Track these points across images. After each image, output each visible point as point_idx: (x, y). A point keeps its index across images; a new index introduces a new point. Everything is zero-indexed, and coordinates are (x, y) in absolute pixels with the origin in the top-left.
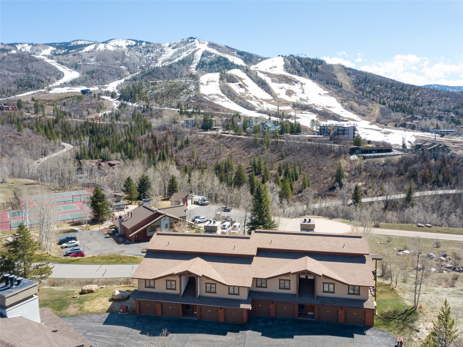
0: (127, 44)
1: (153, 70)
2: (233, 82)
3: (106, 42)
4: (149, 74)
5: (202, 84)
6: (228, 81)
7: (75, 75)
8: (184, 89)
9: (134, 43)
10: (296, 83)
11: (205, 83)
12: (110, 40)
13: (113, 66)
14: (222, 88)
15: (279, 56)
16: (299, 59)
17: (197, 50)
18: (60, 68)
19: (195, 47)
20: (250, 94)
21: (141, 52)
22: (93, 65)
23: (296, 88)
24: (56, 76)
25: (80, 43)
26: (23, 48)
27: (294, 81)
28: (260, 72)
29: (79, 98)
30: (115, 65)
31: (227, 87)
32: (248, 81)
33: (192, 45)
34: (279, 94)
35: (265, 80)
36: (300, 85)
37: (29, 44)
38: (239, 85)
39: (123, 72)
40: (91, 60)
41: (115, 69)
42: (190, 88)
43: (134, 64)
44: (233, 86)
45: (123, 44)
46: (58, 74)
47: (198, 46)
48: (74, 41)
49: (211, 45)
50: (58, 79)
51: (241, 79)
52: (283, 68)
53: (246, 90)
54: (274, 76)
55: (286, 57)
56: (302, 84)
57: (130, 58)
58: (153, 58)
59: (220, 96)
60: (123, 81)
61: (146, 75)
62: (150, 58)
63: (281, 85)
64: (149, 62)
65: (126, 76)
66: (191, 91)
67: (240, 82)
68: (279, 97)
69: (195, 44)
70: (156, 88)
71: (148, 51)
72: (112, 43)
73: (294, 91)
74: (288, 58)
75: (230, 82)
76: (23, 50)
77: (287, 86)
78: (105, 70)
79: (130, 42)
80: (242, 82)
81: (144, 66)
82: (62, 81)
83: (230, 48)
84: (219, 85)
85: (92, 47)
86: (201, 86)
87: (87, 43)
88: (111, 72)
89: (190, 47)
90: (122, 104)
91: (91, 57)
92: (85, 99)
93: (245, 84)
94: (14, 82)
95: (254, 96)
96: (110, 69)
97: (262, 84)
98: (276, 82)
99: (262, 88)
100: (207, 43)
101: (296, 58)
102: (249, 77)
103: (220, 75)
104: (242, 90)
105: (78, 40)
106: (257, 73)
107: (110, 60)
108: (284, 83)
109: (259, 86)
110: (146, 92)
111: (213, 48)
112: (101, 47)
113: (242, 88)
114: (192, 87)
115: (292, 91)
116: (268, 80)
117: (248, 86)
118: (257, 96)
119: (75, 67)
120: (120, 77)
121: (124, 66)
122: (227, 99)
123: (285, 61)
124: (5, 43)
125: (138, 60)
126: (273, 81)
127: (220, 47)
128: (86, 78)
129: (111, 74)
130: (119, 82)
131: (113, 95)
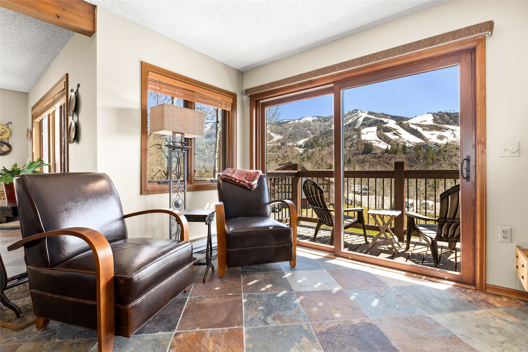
0: (313, 119)
1: (328, 132)
2: (388, 132)
3: (300, 119)
4: (325, 134)
5: (363, 134)
6: (384, 131)
7: (279, 137)
8: (348, 138)
9: (317, 118)
10: (447, 130)
11: (365, 133)
12: (302, 118)
13: (303, 131)
14: (379, 136)
15: (428, 113)
16: (447, 114)
17: (360, 117)
18: (272, 134)
19: (358, 115)
20: (403, 139)
21: (321, 122)
22: (291, 132)
23: (447, 134)
25: (285, 121)
27: (445, 129)
28: (412, 124)
29: (279, 148)
30: (303, 130)
31: (383, 135)
32: (401, 130)
33: (356, 115)
34: (430, 139)
35: (417, 130)
36: (451, 131)
38: (394, 133)
39: (309, 135)
40: (290, 128)
41: (304, 133)
42: (354, 137)
43: (316, 129)
44: (389, 135)
45: (310, 119)
46: (271, 137)
47: (360, 114)
48: (282, 120)
49: (370, 113)
50: (270, 140)
51: (395, 130)
52: (432, 121)
53: (400, 137)
54: (425, 126)
55: (435, 113)
56: (453, 130)
57: (314, 126)
58: (328, 125)
59: (377, 141)
60: (308, 139)
61: (323, 134)
62: (327, 125)
63: (432, 132)
64: (326, 128)
65: (310, 136)
66: (354, 139)
67: (395, 132)
68: (430, 140)
69: (358, 113)
70: (329, 139)
71: (325, 121)
72: (303, 119)
73: (445, 136)
74: (437, 114)
75: (386, 132)
77: (438, 133)
78: (297, 133)
79: (314, 118)
80: (396, 131)
81: (322, 130)
82: (272, 141)
83: (385, 114)
84: (376, 134)
85: (292, 122)
86: (362, 135)
87: (288, 120)
88: (301, 135)
89: (354, 116)
90: (305, 150)
91: (290, 127)
92: (282, 148)
93: (399, 133)
95: (407, 141)
96: (300, 133)
97: (414, 132)
98: (427, 130)
99: (414, 135)
100: (367, 112)
101: (444, 113)
102: (402, 128)
103: (378, 127)
104: (397, 137)
105: (284, 120)
106: (409, 125)
107: (301, 128)
108: (434, 131)
109: (412, 134)
110: (322, 142)
111: (372, 115)
112: (297, 121)
113: (396, 135)
114: (355, 137)
115: (443, 136)
116: (420, 129)
117: (401, 134)
118: (410, 141)
119: (281, 134)
120: (306, 137)
121: (310, 131)
122: (384, 143)
123: (433, 116)
125: (318, 127)
126: (424, 130)
127: (377, 114)
128: (285, 138)
129: (301, 136)
130: (305, 140)
131: (300, 147)
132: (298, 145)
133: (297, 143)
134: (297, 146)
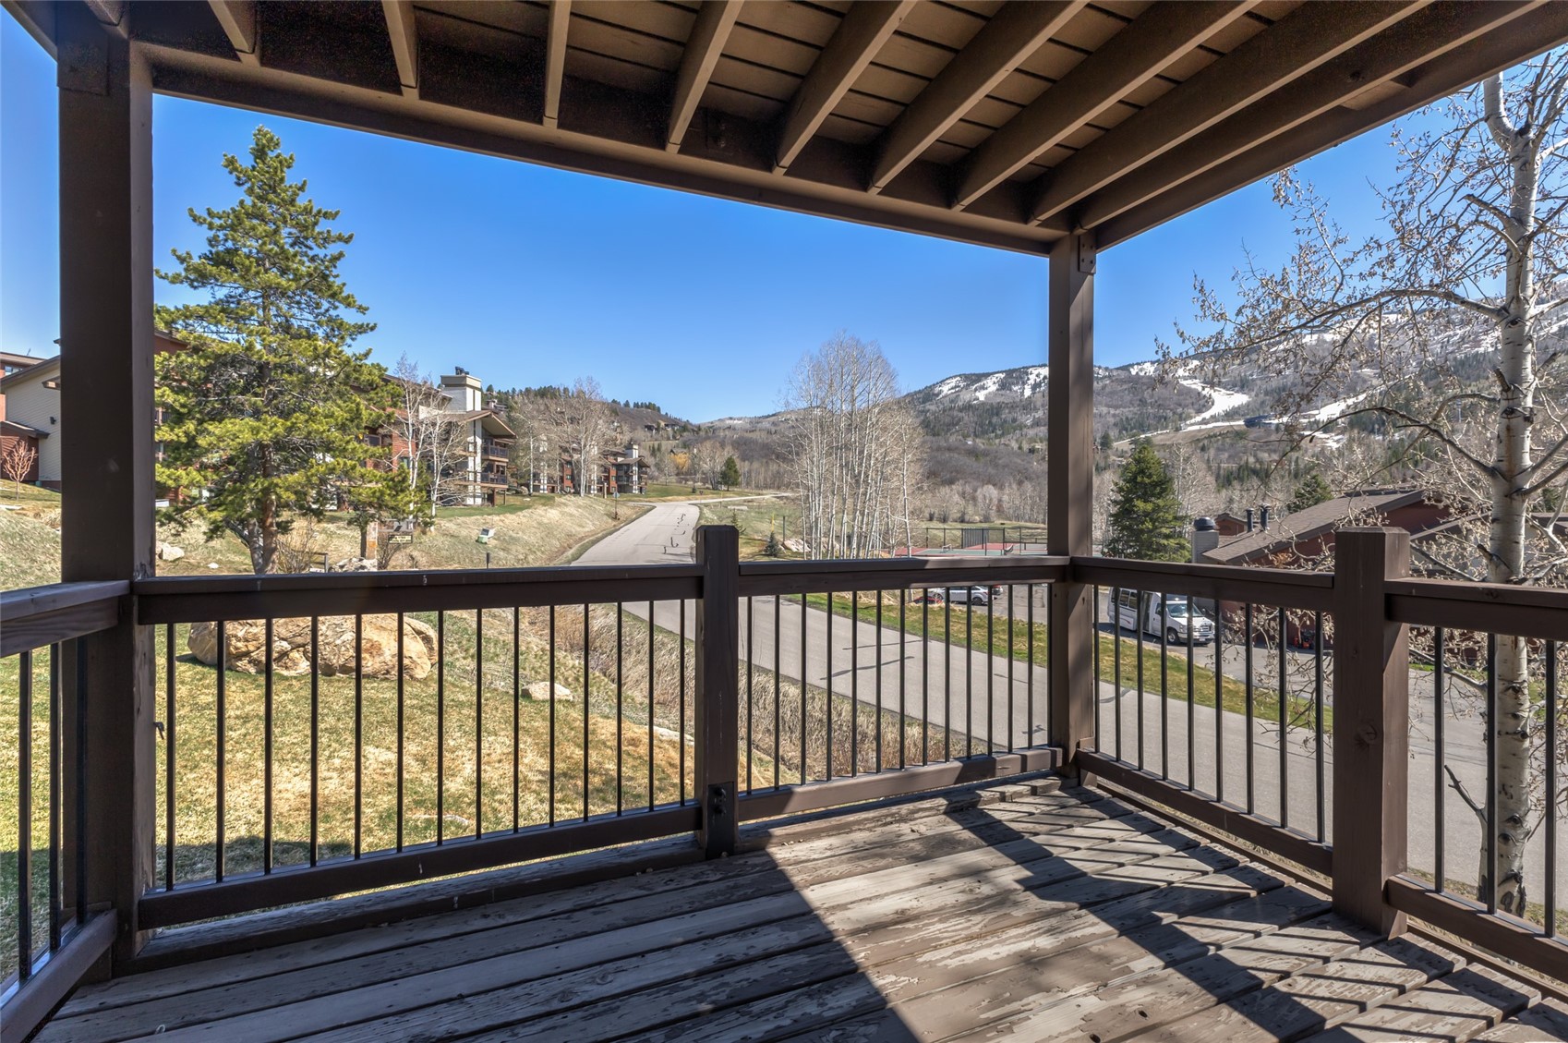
1: (1462, 363)
4: (1448, 372)
7: (1240, 399)
18: (1208, 391)
24: (1196, 407)
26: (1141, 370)
29: (1239, 435)
37: (1153, 363)
39: (1365, 382)
43: (1400, 359)
46: (1202, 402)
50: (1199, 411)
60: (1361, 399)
62: (1455, 338)
64: (1450, 349)
65: (1372, 388)
76: (1142, 374)
81: (1431, 359)
82: (1207, 415)
90: (1353, 440)
92: (1251, 436)
94: (1115, 425)
119: (1242, 385)
120: (1352, 391)
121: (1370, 367)
124: (1111, 367)
128: (1263, 403)
130: (1350, 402)
131: (1328, 426)
132: (1317, 422)
133: (1314, 415)
134: (1316, 426)
